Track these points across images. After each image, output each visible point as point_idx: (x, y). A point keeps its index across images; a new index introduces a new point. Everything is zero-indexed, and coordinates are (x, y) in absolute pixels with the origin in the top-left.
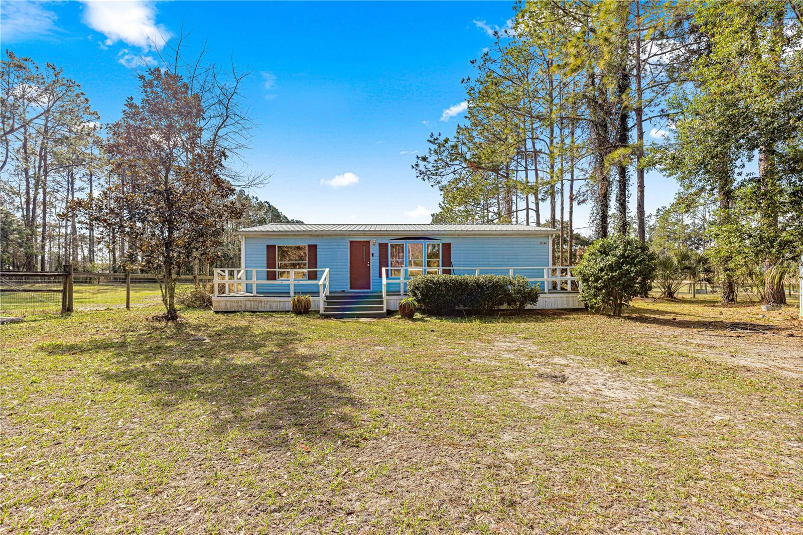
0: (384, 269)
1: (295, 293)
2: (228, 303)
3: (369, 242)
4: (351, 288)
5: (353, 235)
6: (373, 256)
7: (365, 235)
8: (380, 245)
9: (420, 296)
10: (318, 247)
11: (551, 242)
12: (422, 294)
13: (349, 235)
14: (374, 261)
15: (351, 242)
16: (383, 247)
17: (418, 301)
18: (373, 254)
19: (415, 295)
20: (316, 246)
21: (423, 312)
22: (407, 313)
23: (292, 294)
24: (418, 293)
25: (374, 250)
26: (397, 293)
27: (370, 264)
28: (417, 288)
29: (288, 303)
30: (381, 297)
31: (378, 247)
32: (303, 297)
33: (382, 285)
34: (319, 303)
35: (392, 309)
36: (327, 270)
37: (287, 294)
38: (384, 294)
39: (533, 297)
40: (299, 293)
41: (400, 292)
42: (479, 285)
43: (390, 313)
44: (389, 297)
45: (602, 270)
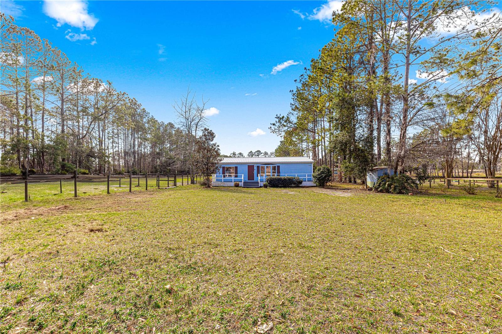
0: (259, 175)
1: (234, 181)
2: (216, 184)
3: (254, 165)
4: (248, 180)
5: (249, 163)
6: (255, 170)
7: (252, 163)
9: (269, 182)
11: (312, 165)
14: (255, 172)
15: (248, 165)
16: (258, 167)
17: (269, 184)
19: (267, 182)
20: (237, 167)
21: (270, 187)
22: (265, 186)
25: (255, 168)
26: (263, 181)
28: (268, 180)
29: (233, 184)
32: (237, 182)
33: (258, 179)
34: (241, 184)
35: (261, 186)
36: (243, 175)
37: (232, 182)
38: (259, 181)
39: (301, 182)
42: (285, 179)
43: (261, 187)
44: (260, 183)
45: (317, 175)
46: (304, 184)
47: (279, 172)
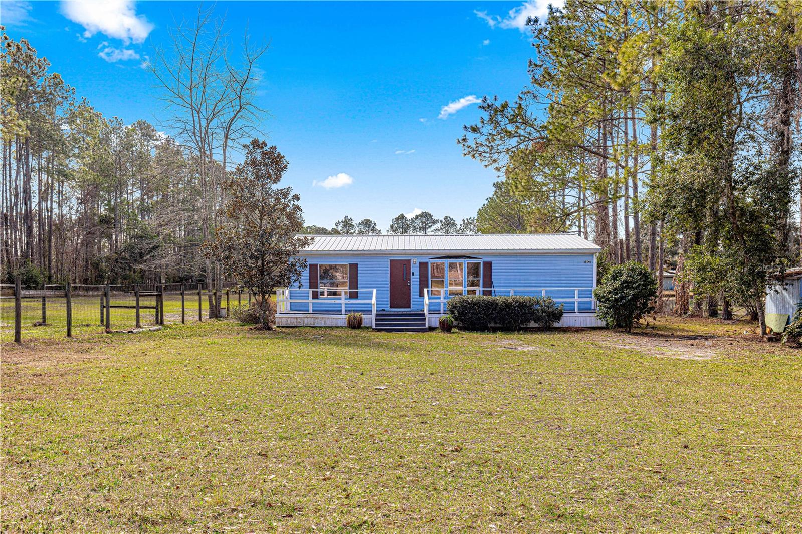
0: (425, 290)
1: (346, 311)
2: (289, 320)
3: (409, 261)
4: (391, 307)
5: (394, 254)
6: (413, 275)
7: (405, 254)
8: (420, 264)
9: (457, 314)
10: (359, 266)
11: (595, 260)
12: (459, 313)
13: (390, 254)
14: (414, 281)
15: (391, 260)
16: (423, 266)
17: (456, 319)
18: (413, 273)
19: (452, 312)
20: (357, 264)
21: (460, 329)
22: (446, 327)
23: (343, 312)
24: (456, 311)
25: (415, 269)
26: (437, 312)
27: (410, 283)
28: (455, 307)
29: (342, 319)
30: (424, 315)
31: (418, 266)
32: (357, 314)
33: (423, 304)
34: (370, 319)
35: (433, 325)
36: (375, 291)
37: (339, 312)
38: (426, 312)
39: (557, 315)
40: (350, 311)
41: (440, 310)
42: (509, 306)
43: (431, 329)
44: (430, 315)
45: (610, 292)
46: (567, 320)
47: (488, 282)
